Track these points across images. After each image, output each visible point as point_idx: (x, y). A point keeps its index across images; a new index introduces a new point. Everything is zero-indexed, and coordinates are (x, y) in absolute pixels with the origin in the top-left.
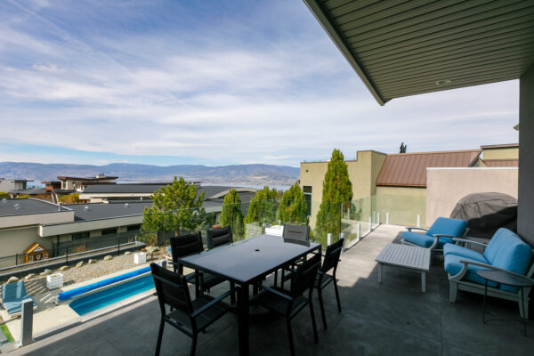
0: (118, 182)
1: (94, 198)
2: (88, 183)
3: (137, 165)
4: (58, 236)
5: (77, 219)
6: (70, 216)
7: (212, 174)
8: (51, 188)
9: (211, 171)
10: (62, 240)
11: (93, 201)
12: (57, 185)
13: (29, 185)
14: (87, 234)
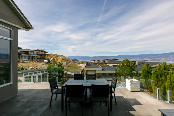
0: (118, 60)
1: (110, 65)
2: (111, 61)
3: (127, 55)
4: (99, 74)
5: (103, 70)
6: (101, 69)
7: (158, 57)
8: (103, 62)
9: (158, 56)
10: (100, 75)
11: (110, 66)
12: (104, 61)
13: (100, 61)
14: (105, 74)
